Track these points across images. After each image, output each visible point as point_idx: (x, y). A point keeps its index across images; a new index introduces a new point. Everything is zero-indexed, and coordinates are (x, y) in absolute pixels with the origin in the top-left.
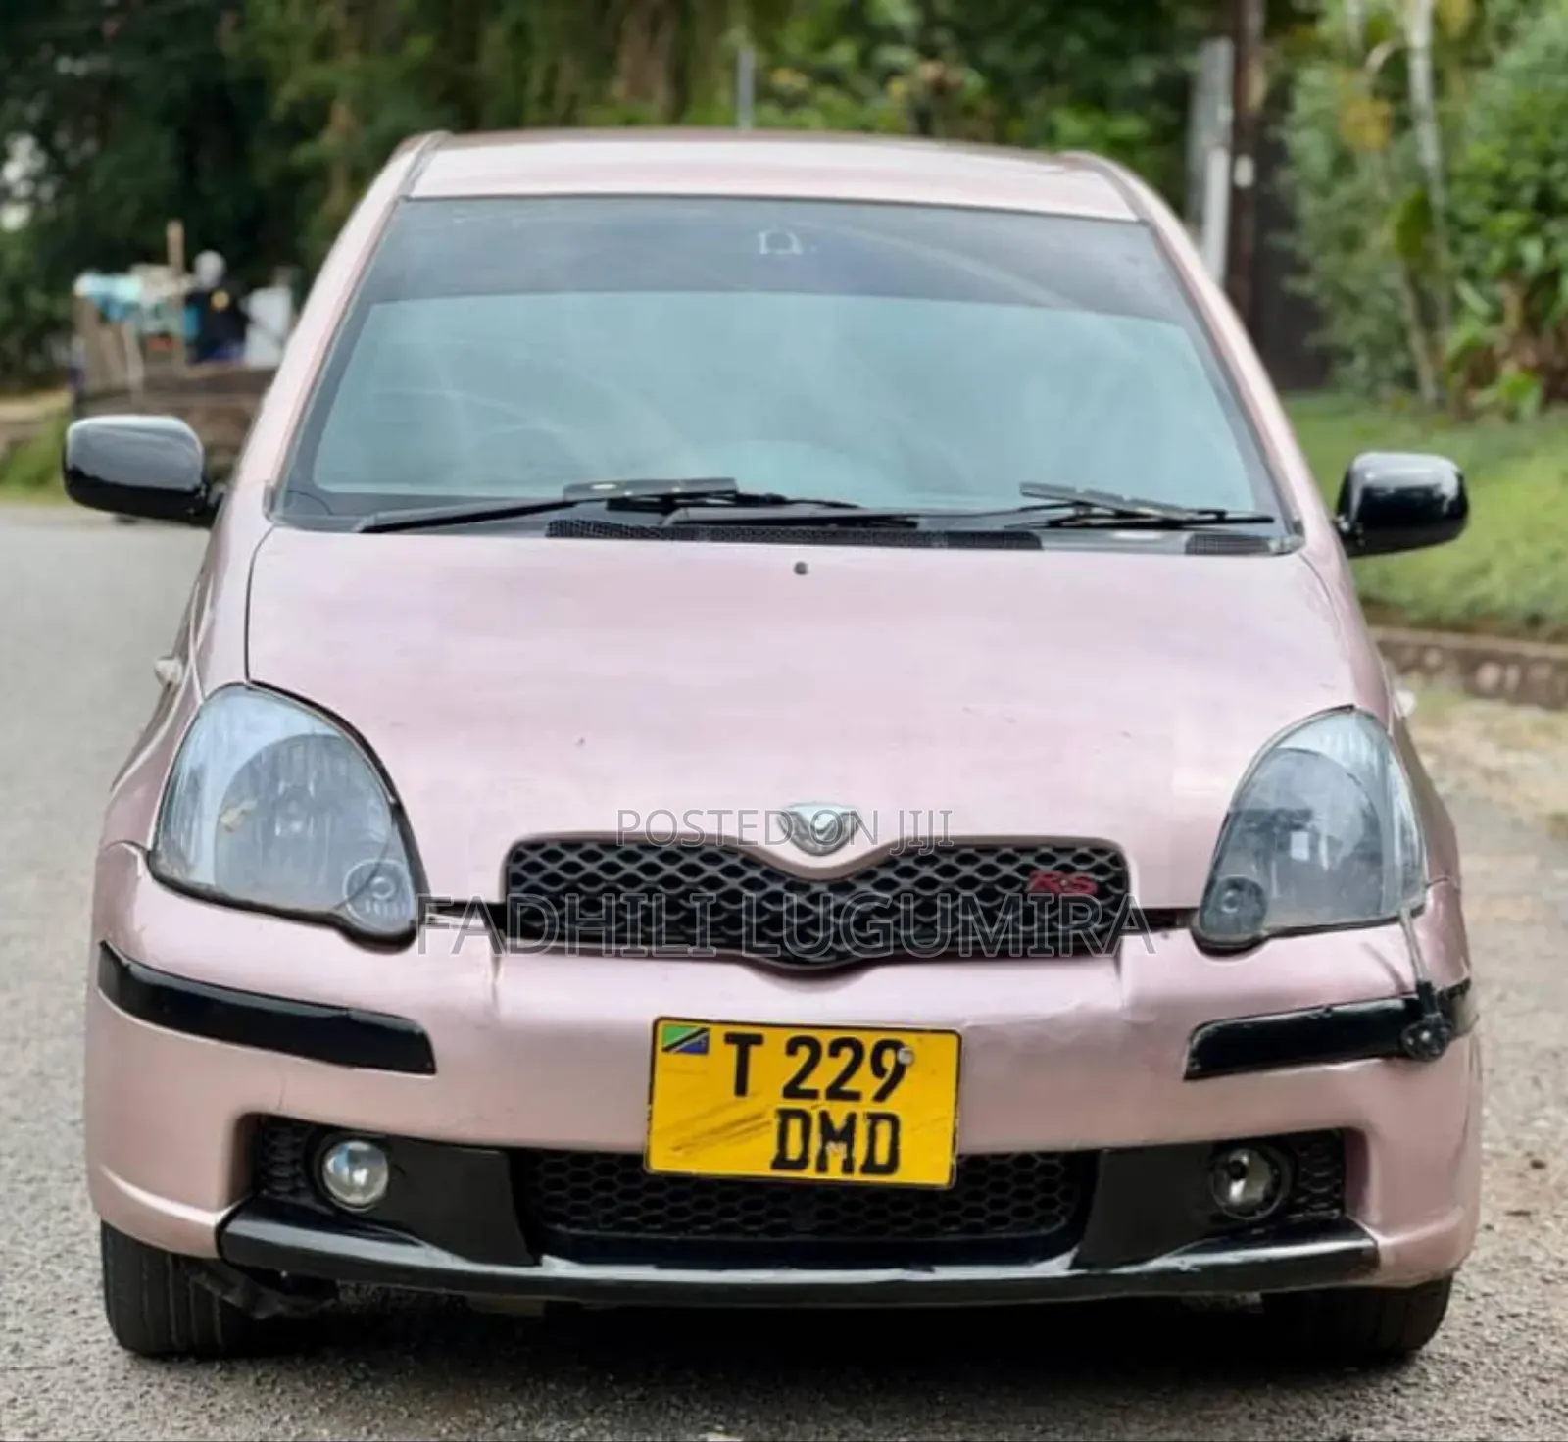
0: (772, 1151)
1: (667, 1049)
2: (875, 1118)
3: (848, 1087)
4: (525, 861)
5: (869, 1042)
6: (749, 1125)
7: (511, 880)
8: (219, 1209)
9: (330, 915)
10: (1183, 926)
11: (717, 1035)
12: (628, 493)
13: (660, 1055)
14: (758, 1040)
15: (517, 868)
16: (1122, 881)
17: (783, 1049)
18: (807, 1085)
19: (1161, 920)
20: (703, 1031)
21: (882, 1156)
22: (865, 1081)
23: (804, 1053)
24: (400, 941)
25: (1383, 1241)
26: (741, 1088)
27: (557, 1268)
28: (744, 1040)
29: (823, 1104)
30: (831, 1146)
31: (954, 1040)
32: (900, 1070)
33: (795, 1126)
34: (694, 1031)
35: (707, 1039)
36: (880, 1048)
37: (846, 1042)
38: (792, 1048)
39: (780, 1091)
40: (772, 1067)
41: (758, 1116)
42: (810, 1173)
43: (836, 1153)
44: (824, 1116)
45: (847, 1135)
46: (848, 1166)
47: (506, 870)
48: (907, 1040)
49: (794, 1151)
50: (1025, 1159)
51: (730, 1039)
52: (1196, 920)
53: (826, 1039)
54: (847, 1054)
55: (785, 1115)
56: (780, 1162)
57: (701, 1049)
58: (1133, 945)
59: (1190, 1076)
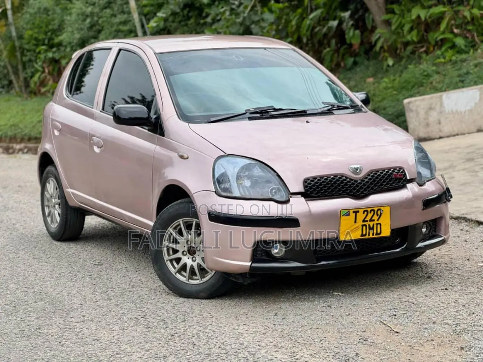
0: (361, 233)
1: (343, 216)
2: (377, 224)
3: (373, 219)
4: (307, 183)
5: (376, 209)
6: (356, 229)
7: (305, 187)
8: (250, 262)
9: (271, 198)
10: (414, 181)
11: (351, 211)
12: (257, 110)
13: (341, 217)
14: (358, 212)
15: (306, 184)
17: (362, 213)
18: (366, 219)
19: (411, 181)
20: (349, 211)
21: (379, 232)
22: (375, 217)
23: (366, 213)
24: (287, 202)
26: (355, 222)
29: (369, 223)
30: (370, 231)
31: (389, 207)
32: (381, 214)
33: (364, 228)
34: (347, 212)
35: (349, 213)
36: (378, 210)
38: (364, 213)
39: (362, 221)
41: (358, 227)
42: (367, 237)
43: (371, 232)
44: (369, 225)
45: (373, 229)
46: (373, 235)
47: (304, 185)
48: (382, 208)
49: (364, 233)
51: (354, 212)
52: (417, 180)
53: (369, 210)
54: (372, 212)
55: (363, 226)
56: (362, 235)
57: (348, 215)
58: (409, 185)
59: (423, 209)
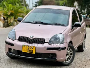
16: (45, 41)
25: (57, 59)
27: (19, 56)
28: (26, 46)
37: (31, 47)
40: (27, 47)
50: (40, 53)
